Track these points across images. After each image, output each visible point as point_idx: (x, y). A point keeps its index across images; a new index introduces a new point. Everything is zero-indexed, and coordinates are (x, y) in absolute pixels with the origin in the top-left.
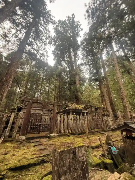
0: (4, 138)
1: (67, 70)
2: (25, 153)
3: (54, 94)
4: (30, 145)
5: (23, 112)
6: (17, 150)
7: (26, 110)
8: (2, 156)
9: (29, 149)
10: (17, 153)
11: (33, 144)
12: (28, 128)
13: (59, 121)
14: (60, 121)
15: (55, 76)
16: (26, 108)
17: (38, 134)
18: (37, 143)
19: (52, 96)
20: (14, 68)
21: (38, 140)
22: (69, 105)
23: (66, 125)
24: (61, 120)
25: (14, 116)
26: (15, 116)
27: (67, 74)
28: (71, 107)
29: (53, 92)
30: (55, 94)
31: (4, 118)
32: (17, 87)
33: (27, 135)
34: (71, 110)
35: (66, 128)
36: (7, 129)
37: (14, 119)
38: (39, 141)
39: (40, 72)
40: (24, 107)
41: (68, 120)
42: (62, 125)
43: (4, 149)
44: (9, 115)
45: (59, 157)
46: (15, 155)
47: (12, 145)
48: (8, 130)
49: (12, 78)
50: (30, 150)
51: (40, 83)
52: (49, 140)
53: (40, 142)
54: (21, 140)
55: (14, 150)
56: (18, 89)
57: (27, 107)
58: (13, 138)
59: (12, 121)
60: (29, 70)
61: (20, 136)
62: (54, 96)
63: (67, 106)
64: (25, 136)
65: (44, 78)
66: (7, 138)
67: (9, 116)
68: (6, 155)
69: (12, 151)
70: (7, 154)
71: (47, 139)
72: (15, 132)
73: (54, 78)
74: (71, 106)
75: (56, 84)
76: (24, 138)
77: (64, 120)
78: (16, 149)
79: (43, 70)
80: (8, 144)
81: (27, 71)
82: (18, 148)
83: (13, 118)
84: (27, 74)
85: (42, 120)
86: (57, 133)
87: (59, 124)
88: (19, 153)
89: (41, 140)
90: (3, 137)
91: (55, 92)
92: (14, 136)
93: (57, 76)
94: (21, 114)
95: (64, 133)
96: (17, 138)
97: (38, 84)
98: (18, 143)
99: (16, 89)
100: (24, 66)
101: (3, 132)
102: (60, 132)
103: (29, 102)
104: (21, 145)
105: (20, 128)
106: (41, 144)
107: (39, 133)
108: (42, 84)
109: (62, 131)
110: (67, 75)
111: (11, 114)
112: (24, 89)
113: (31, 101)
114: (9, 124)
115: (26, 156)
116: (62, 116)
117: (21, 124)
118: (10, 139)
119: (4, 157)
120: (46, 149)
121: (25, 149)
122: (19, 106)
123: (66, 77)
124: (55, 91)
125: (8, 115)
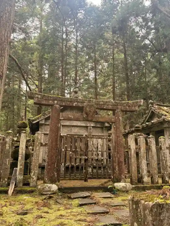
0: (16, 186)
1: (144, 6)
2: (61, 215)
3: (110, 88)
4: (70, 203)
5: (45, 134)
6: (46, 209)
7: (49, 130)
8: (17, 216)
9: (69, 211)
10: (45, 214)
11: (76, 202)
12: (59, 166)
13: (133, 152)
14: (137, 154)
15: (108, 35)
16: (48, 125)
17: (83, 182)
18: (85, 199)
19: (105, 95)
20: (6, 30)
21: (86, 194)
22: (158, 111)
23: (154, 164)
24: (140, 149)
25: (25, 141)
26: (28, 141)
27: (145, 19)
28: (166, 115)
29: (109, 82)
30: (114, 87)
31: (7, 145)
32: (21, 82)
33: (59, 182)
34: (166, 125)
35: (156, 172)
36: (18, 169)
37: (27, 147)
38: (90, 196)
39: (66, 30)
40: (43, 122)
41: (159, 149)
42: (144, 163)
43: (19, 205)
44: (15, 139)
45: (150, 218)
46: (41, 218)
47: (34, 200)
48: (20, 169)
49: (7, 57)
50: (71, 212)
51: (72, 61)
52: (113, 196)
53: (92, 199)
54: (49, 191)
55: (38, 209)
56: (24, 87)
57: (50, 121)
58: (32, 187)
59: (24, 152)
60: (39, 32)
61: (45, 182)
62: (112, 95)
63: (153, 115)
64: (55, 184)
65: (80, 46)
66: (21, 185)
67: (16, 141)
68: (25, 216)
69: (35, 210)
70: (26, 214)
71: (108, 194)
72: (34, 175)
73: (106, 41)
74: (164, 113)
75: (113, 59)
76: (54, 187)
77: (148, 149)
78: (42, 208)
79: (75, 24)
80: (25, 197)
81: (35, 35)
82: (45, 205)
83: (24, 144)
84: (37, 43)
85: (90, 149)
86: (132, 183)
87: (133, 160)
88: (48, 214)
89: (93, 195)
90: (13, 183)
91: (114, 83)
92: (34, 183)
93: (114, 32)
94: (40, 136)
95: (150, 183)
96: (39, 187)
97: (68, 66)
98: (44, 197)
99: (20, 87)
100: (25, 22)
101: (11, 173)
102: (140, 180)
103: (52, 105)
104: (51, 202)
105: (42, 168)
106: (95, 203)
107: (86, 181)
108: (76, 64)
109: (146, 179)
110: (147, 23)
111: (20, 135)
112: (37, 83)
113: (57, 104)
114: (20, 158)
115: (65, 222)
116: (142, 139)
117: (44, 160)
118: (28, 188)
119: (22, 219)
120: (107, 213)
121: (61, 208)
122: (33, 121)
123: (144, 31)
124: (113, 79)
125: (13, 139)
